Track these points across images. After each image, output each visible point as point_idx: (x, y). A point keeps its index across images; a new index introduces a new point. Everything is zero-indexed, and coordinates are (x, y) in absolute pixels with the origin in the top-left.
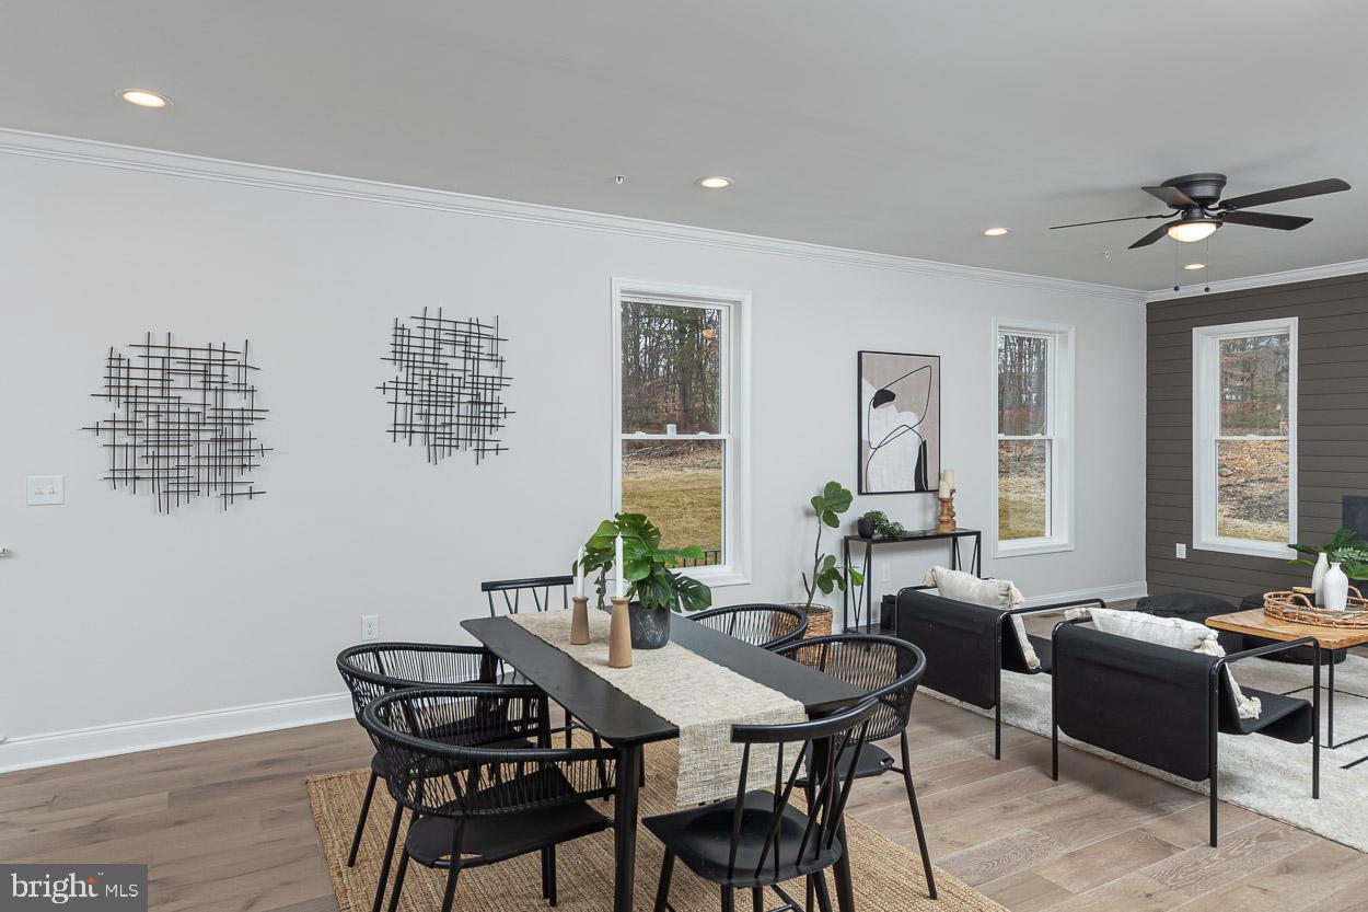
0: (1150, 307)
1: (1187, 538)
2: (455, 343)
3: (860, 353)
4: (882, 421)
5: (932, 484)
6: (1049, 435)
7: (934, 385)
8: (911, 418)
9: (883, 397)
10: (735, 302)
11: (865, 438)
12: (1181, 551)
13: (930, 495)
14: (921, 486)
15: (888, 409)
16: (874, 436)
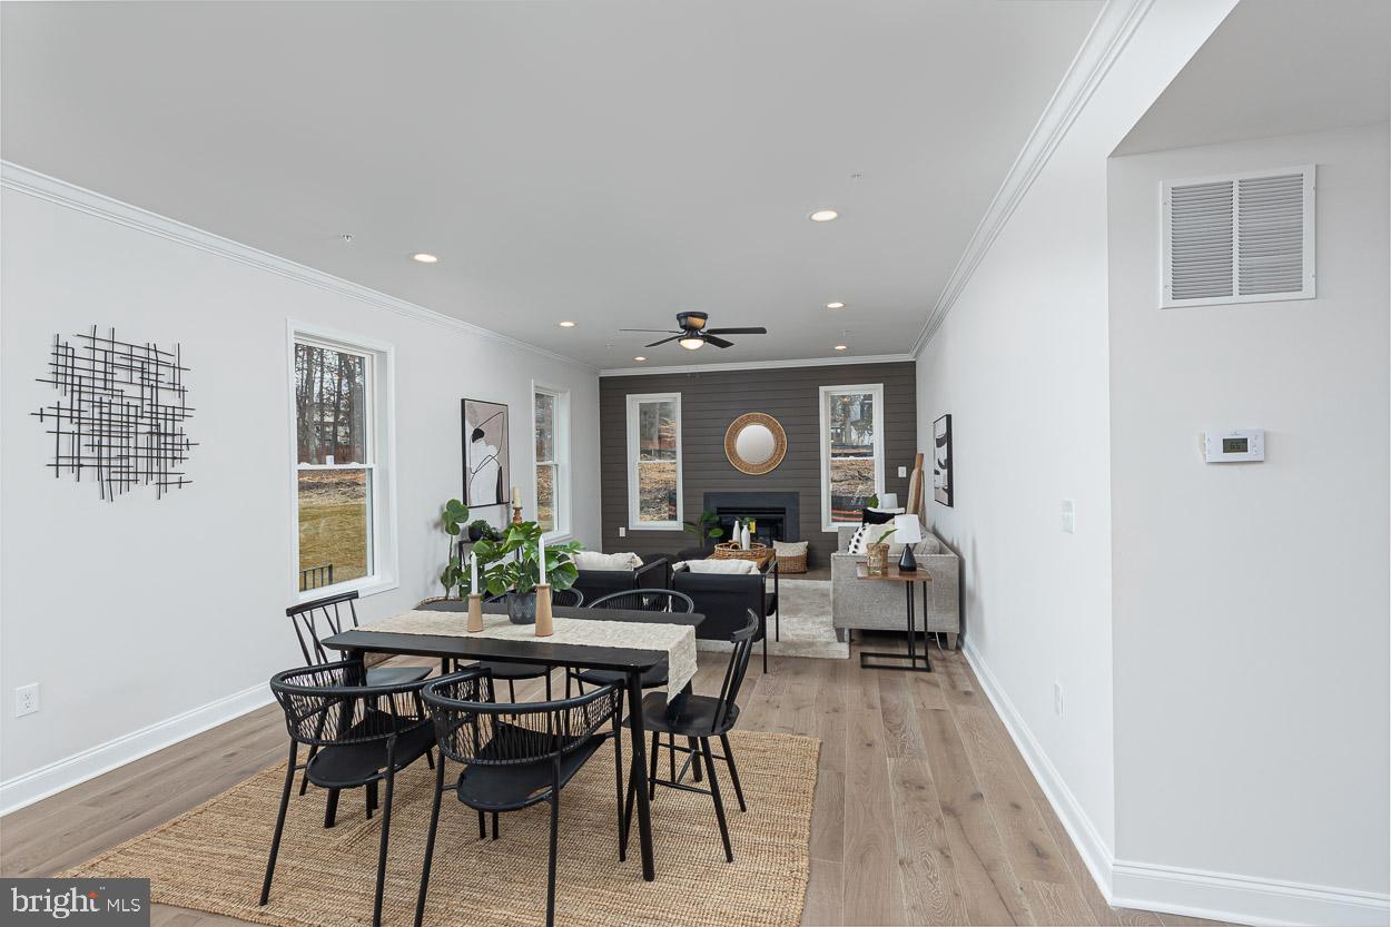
0: (601, 379)
1: (626, 524)
2: (131, 368)
3: (463, 401)
4: (478, 451)
5: (505, 500)
6: (556, 461)
7: (505, 427)
8: (493, 450)
9: (478, 434)
10: (378, 352)
11: (468, 465)
12: (622, 531)
13: (504, 506)
14: (499, 502)
15: (481, 442)
16: (472, 464)
